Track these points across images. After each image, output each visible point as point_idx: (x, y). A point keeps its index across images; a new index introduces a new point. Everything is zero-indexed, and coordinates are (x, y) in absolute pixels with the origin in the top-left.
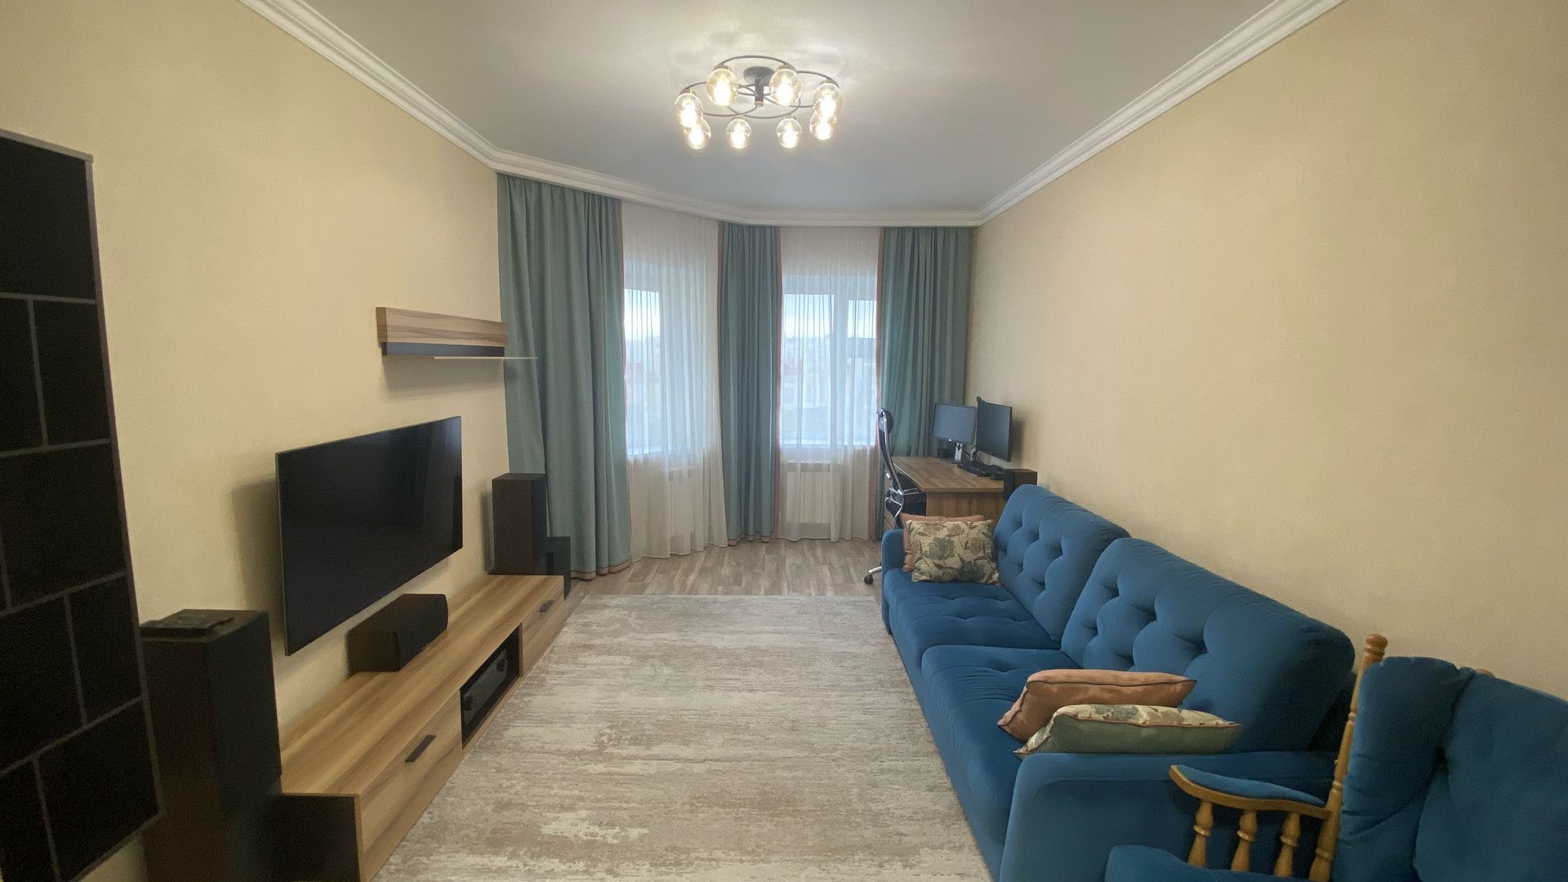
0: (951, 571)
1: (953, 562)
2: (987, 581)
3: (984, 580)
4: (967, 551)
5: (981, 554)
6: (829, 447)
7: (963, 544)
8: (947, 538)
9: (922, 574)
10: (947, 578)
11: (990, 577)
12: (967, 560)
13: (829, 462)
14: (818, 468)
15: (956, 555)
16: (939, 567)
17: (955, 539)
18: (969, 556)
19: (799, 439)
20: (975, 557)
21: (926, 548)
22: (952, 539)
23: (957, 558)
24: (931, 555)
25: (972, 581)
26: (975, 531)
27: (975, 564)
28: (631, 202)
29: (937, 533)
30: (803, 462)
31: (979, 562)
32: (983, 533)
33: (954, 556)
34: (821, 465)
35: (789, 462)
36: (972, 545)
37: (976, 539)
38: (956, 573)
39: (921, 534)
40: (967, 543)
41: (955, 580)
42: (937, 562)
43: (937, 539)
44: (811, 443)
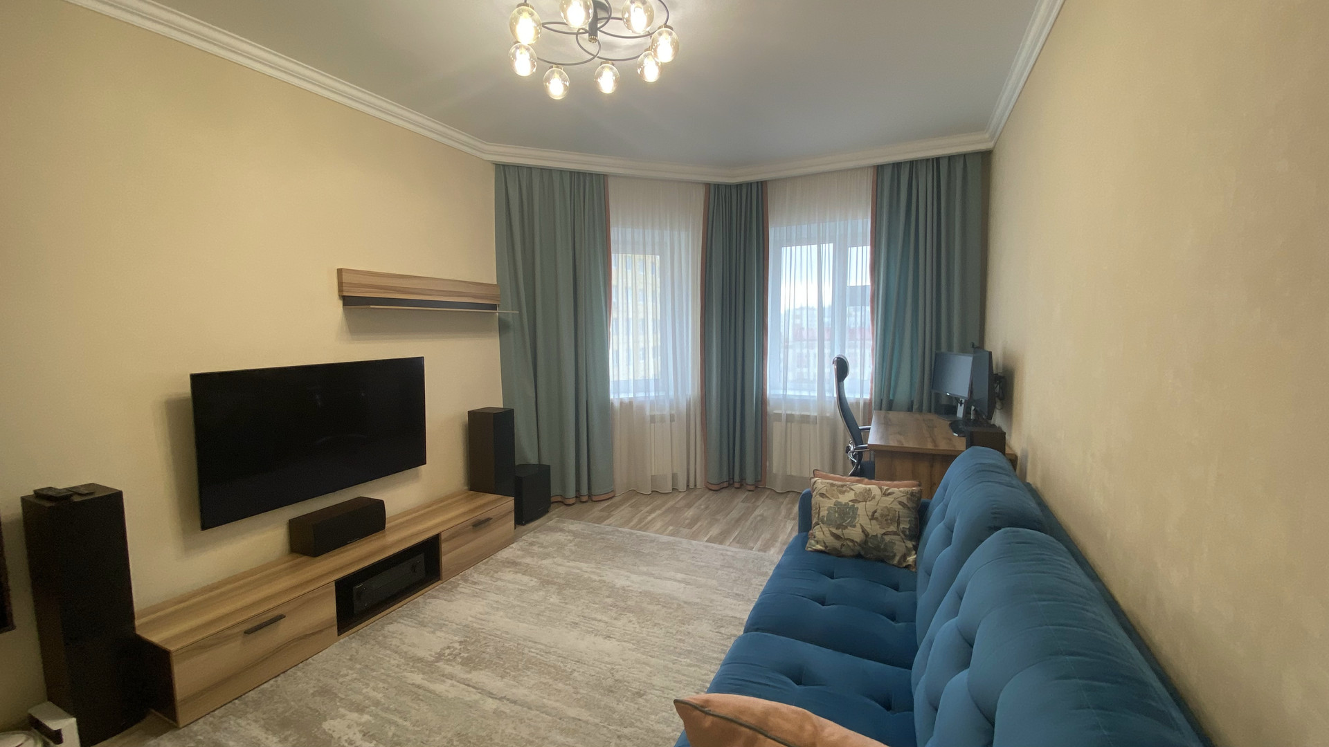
0: (850, 544)
1: (855, 533)
2: (899, 562)
3: (895, 562)
4: (874, 522)
5: (893, 528)
6: (817, 399)
7: (870, 514)
8: (851, 504)
9: (817, 542)
10: (849, 553)
11: (904, 557)
12: (872, 533)
13: (816, 414)
14: (805, 419)
15: (858, 525)
16: (837, 537)
17: (860, 506)
18: (875, 529)
19: (785, 389)
20: (884, 531)
21: (824, 513)
22: (856, 505)
23: (858, 530)
24: (828, 522)
25: (882, 561)
26: (890, 499)
27: (883, 539)
28: (616, 176)
29: (840, 496)
30: (789, 412)
31: (887, 538)
32: (900, 503)
33: (855, 526)
34: (808, 416)
35: (775, 412)
36: (882, 516)
37: (889, 510)
38: (858, 548)
39: (822, 495)
40: (875, 512)
41: (859, 556)
42: (834, 531)
43: (837, 504)
44: (797, 393)
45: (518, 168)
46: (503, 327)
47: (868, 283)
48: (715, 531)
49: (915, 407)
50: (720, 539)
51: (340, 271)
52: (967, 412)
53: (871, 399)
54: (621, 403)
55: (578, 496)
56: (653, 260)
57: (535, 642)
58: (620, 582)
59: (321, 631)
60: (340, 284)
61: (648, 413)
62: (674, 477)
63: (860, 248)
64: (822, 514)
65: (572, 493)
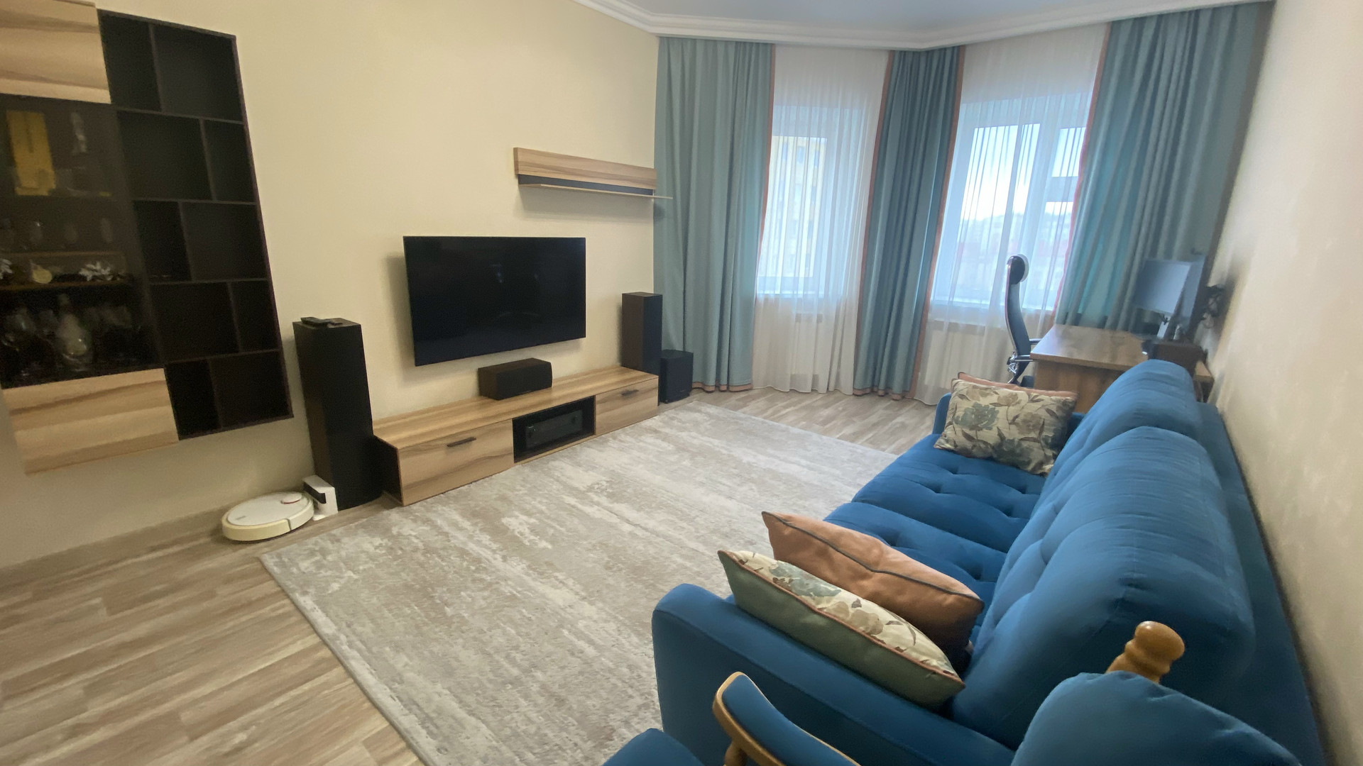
0: (982, 446)
1: (990, 436)
2: (1034, 469)
3: (1030, 468)
4: (1013, 427)
5: (1033, 435)
6: (988, 308)
7: (1011, 418)
8: (991, 406)
9: (947, 441)
10: (980, 454)
11: (1041, 464)
12: (1007, 436)
13: (984, 325)
14: (970, 330)
15: (995, 428)
16: (969, 438)
17: (1002, 411)
18: (1013, 434)
19: (952, 295)
20: (1022, 437)
21: (960, 413)
22: (997, 408)
23: (994, 433)
24: (963, 422)
26: (1038, 405)
27: (1019, 445)
28: (787, 45)
29: (981, 398)
30: (953, 321)
31: (1025, 444)
32: (1048, 411)
33: (990, 429)
34: (975, 327)
35: (937, 319)
36: (1024, 421)
37: (1033, 416)
38: (990, 450)
39: (962, 397)
40: (1017, 417)
41: (990, 459)
42: (968, 431)
43: (976, 406)
44: (967, 301)
45: (682, 40)
46: (658, 214)
47: (1076, 174)
48: (848, 430)
49: (1108, 323)
50: (854, 438)
51: (516, 150)
52: (1170, 333)
53: (1054, 312)
54: (766, 300)
55: (718, 386)
56: (818, 145)
57: (668, 491)
58: (745, 459)
59: (502, 456)
60: (516, 163)
61: (794, 312)
62: (815, 378)
63: (1072, 130)
64: (957, 414)
65: (712, 382)
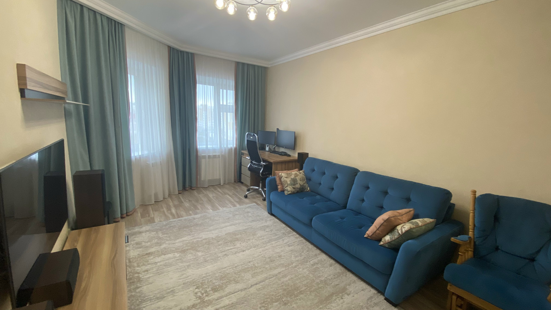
0: (297, 189)
1: (298, 186)
3: (305, 191)
4: (301, 181)
5: (304, 182)
8: (295, 178)
9: (288, 191)
10: (295, 192)
11: (307, 189)
12: (301, 184)
15: (298, 183)
16: (294, 188)
17: (297, 178)
18: (302, 183)
19: (207, 145)
21: (289, 182)
23: (299, 184)
24: (291, 184)
25: (302, 191)
27: (304, 185)
28: (130, 28)
29: (291, 176)
32: (304, 175)
33: (298, 184)
36: (302, 179)
37: (302, 177)
38: (299, 190)
39: (286, 177)
40: (300, 179)
41: (298, 192)
42: (293, 187)
43: (291, 179)
50: (215, 208)
51: (21, 68)
64: (288, 183)
